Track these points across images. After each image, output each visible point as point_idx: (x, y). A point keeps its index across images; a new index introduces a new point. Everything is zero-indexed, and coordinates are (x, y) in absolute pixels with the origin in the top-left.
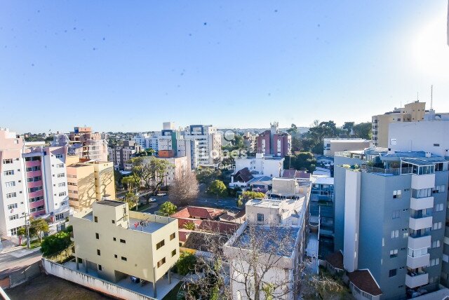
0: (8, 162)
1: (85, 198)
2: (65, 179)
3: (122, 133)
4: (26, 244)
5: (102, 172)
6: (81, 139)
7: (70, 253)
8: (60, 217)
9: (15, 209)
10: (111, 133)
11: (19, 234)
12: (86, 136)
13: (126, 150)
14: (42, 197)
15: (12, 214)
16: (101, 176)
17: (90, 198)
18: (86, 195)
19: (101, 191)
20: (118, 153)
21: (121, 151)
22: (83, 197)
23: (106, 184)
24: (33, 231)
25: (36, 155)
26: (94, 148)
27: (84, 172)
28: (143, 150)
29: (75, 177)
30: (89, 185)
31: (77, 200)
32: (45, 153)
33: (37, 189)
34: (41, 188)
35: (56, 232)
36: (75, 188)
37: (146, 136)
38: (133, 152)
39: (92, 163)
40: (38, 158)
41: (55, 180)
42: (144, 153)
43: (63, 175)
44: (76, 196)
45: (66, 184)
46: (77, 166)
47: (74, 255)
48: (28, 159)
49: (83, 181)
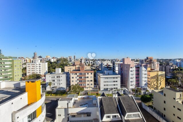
0: (131, 68)
1: (153, 84)
2: (146, 76)
3: (163, 59)
4: (135, 95)
5: (160, 75)
6: (149, 62)
7: (150, 104)
8: (144, 89)
9: (132, 83)
10: (158, 59)
11: (133, 91)
12: (151, 60)
13: (168, 67)
14: (139, 81)
15: (131, 84)
16: (159, 77)
17: (154, 85)
18: (153, 83)
19: (159, 83)
20: (164, 68)
21: (165, 67)
22: (152, 84)
23: (161, 80)
24: (137, 91)
25: (138, 66)
26: (154, 65)
27: (153, 74)
28: (177, 67)
29: (149, 75)
30: (154, 80)
31: (149, 84)
32: (141, 66)
33: (138, 78)
34: (139, 77)
35: (143, 94)
36: (149, 80)
37: (178, 61)
38: (172, 68)
39: (155, 71)
40: (138, 67)
41: (143, 76)
42: (177, 69)
43: (146, 74)
44: (149, 83)
45: (147, 78)
46: (150, 71)
47: (152, 105)
48: (136, 67)
49: (152, 78)
